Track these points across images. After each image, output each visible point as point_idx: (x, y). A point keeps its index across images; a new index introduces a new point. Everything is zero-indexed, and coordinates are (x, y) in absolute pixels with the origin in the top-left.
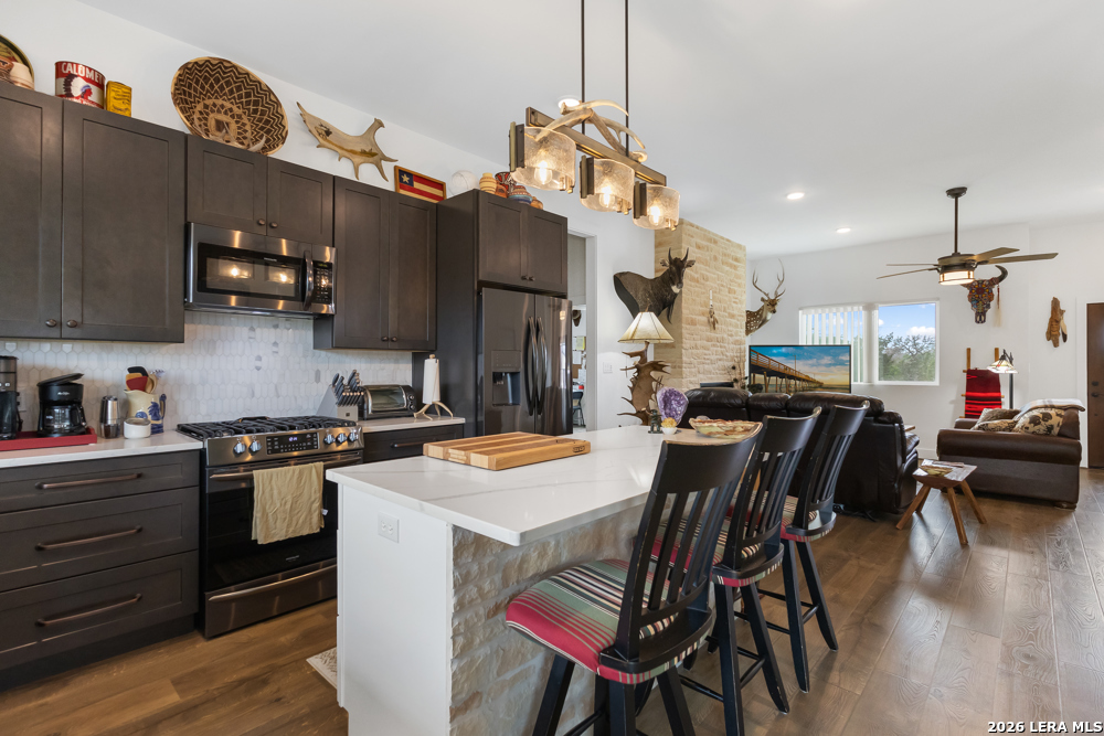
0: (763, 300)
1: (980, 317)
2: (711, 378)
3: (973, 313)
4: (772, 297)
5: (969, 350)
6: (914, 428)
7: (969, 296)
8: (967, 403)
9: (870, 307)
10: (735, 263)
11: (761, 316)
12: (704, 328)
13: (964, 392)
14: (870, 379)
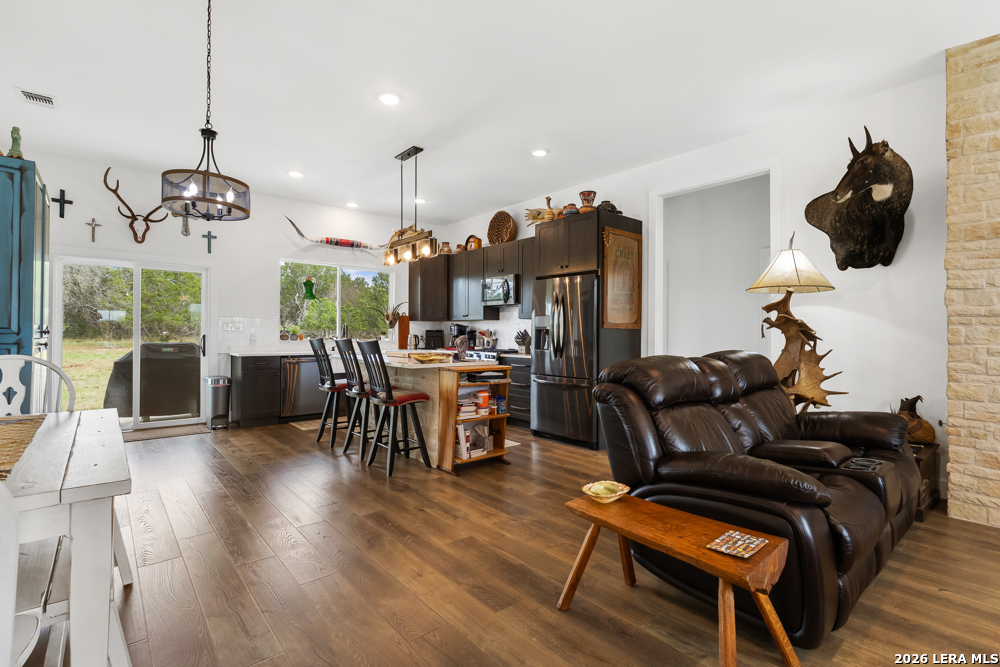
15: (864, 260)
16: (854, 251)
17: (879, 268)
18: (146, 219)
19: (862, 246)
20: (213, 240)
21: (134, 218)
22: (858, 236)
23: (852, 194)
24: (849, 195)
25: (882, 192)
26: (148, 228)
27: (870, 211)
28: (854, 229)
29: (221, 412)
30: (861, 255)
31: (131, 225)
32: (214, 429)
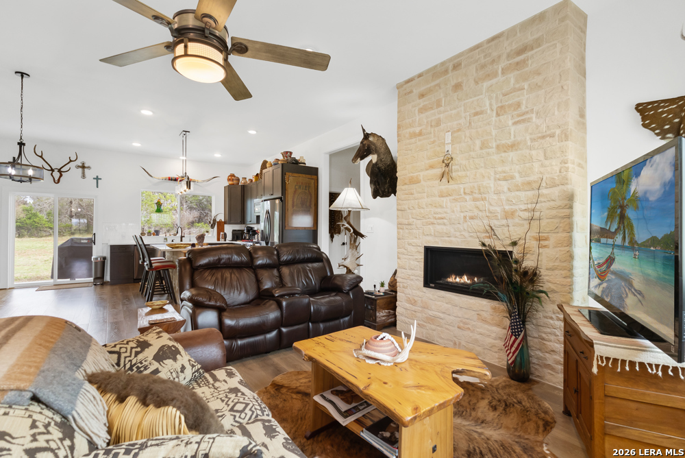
2: (451, 242)
10: (521, 57)
12: (436, 182)
18: (59, 171)
20: (99, 181)
21: (52, 170)
23: (360, 159)
24: (358, 160)
26: (61, 176)
29: (99, 275)
31: (52, 174)
32: (95, 285)
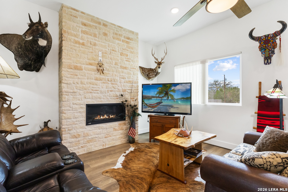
0: (156, 62)
1: (268, 60)
2: (101, 101)
3: (263, 59)
4: (160, 61)
5: (260, 83)
6: (215, 136)
7: (259, 47)
8: (258, 118)
9: (203, 62)
10: (128, 40)
11: (156, 70)
12: (93, 73)
13: (257, 111)
14: (204, 102)
15: (31, 68)
16: (28, 63)
17: (34, 72)
19: (32, 62)
22: (31, 57)
23: (32, 38)
24: (31, 38)
25: (42, 43)
27: (36, 48)
28: (29, 54)
30: (30, 65)
